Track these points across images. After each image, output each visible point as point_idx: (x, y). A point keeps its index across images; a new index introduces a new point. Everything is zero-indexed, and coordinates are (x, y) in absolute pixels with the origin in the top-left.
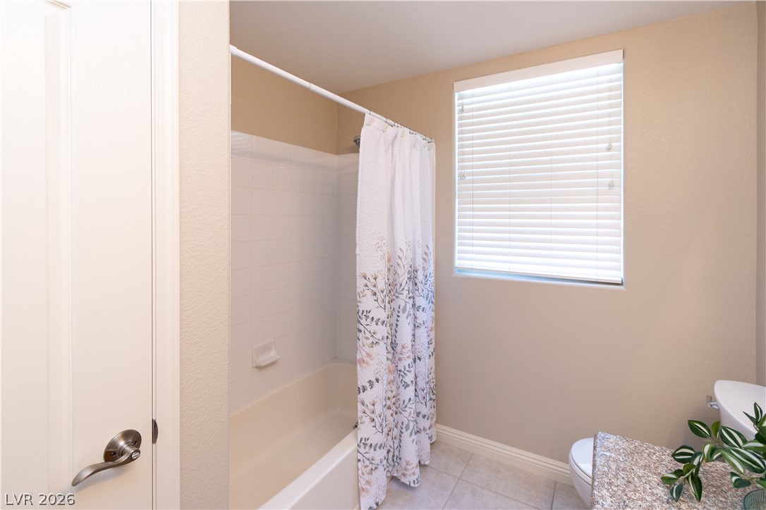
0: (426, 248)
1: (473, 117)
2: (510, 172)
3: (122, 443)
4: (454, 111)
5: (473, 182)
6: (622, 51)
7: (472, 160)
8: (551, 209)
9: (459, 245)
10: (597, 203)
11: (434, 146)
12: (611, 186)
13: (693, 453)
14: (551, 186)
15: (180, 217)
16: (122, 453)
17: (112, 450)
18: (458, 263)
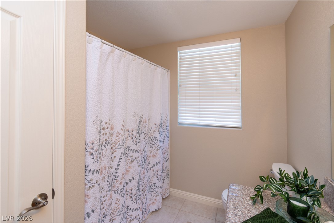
0: (166, 115)
1: (185, 61)
2: (199, 84)
3: (39, 199)
4: (178, 59)
5: (185, 88)
6: (240, 38)
7: (185, 79)
8: (215, 99)
9: (180, 114)
10: (232, 96)
11: (170, 73)
12: (236, 90)
13: (260, 187)
14: (215, 90)
15: (65, 103)
16: (40, 203)
17: (35, 202)
18: (180, 121)
